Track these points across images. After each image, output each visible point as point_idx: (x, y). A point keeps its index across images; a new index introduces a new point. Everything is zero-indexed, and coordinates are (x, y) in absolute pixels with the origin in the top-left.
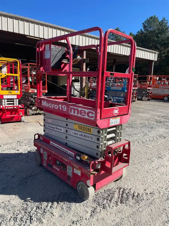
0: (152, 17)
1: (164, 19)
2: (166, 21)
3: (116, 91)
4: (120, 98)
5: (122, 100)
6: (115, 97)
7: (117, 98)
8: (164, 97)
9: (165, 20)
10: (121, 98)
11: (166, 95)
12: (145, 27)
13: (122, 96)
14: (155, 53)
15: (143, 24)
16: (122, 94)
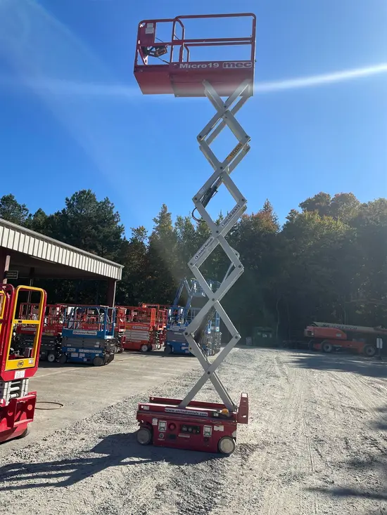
0: (85, 191)
1: (107, 201)
2: (110, 205)
3: (84, 337)
4: (93, 351)
5: (97, 355)
6: (83, 348)
7: (85, 351)
8: (142, 345)
9: (109, 203)
10: (96, 351)
11: (144, 341)
12: (70, 205)
13: (98, 346)
14: (119, 267)
15: (67, 199)
16: (98, 343)
